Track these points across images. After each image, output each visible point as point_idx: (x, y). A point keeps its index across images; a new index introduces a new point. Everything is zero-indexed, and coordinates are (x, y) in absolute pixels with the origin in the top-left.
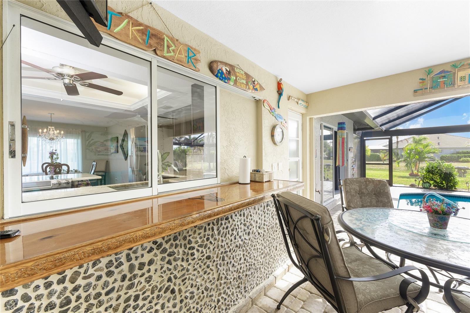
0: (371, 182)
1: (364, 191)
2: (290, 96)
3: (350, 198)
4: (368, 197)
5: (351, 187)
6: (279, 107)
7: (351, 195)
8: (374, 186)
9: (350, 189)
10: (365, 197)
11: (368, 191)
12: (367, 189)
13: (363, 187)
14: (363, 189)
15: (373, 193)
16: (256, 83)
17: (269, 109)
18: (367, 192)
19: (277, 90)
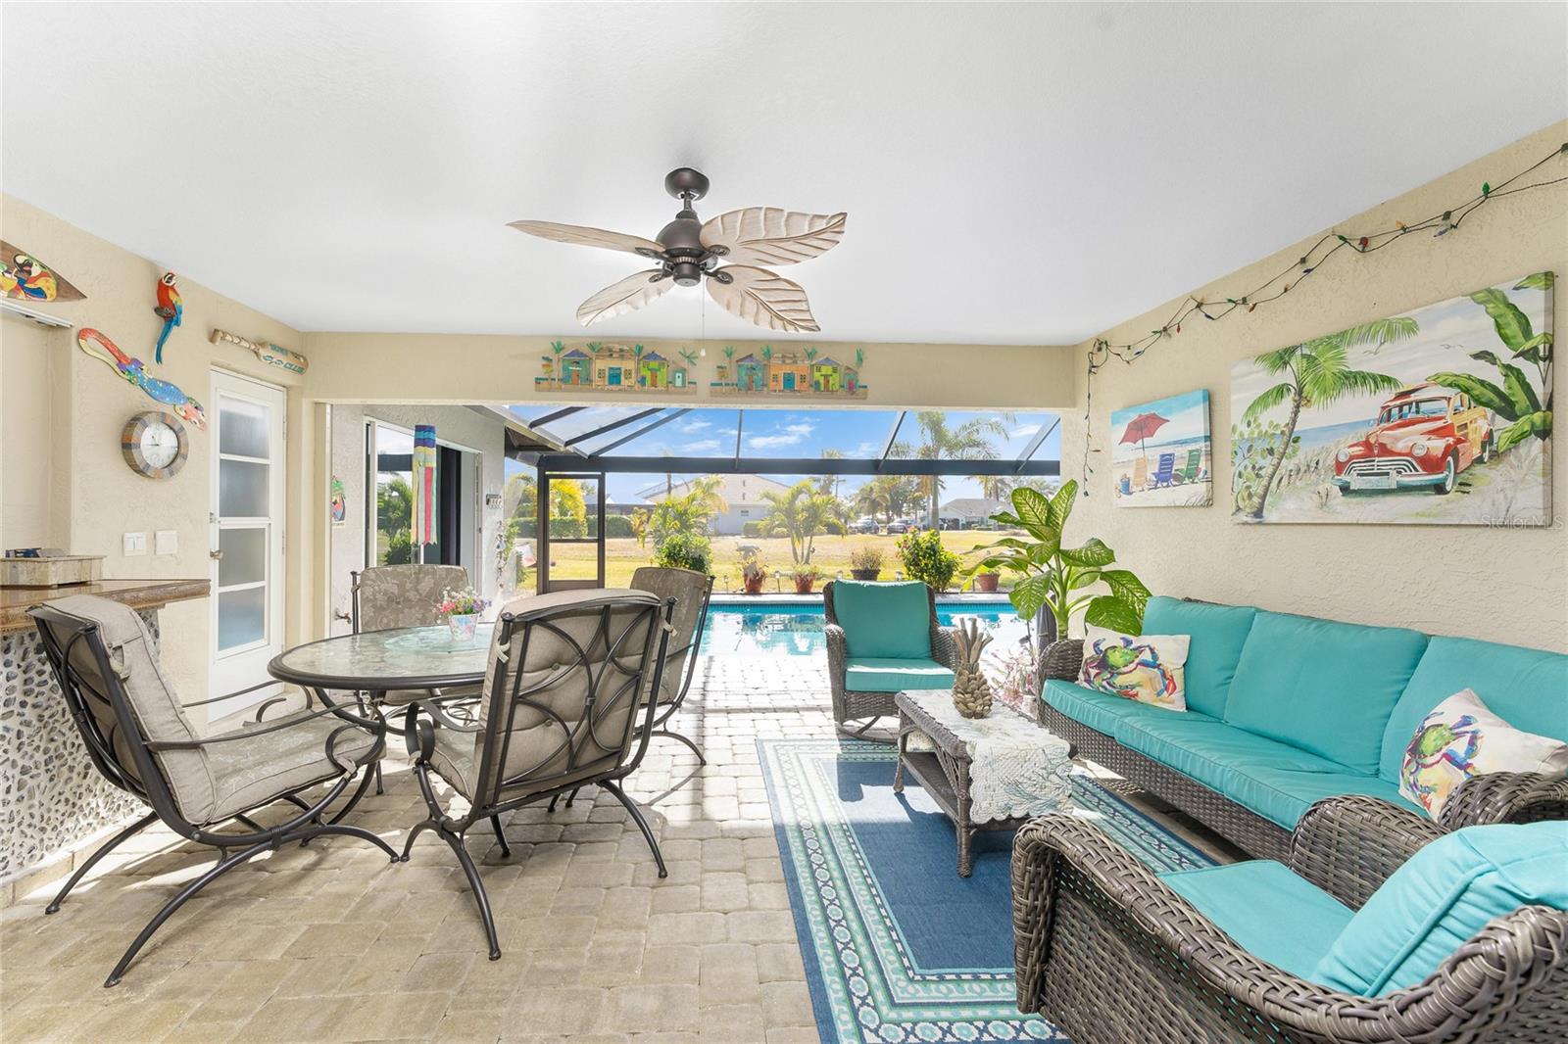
0: (428, 574)
1: (412, 595)
2: (216, 331)
3: (372, 614)
4: (417, 608)
5: (376, 588)
6: (159, 359)
7: (374, 606)
8: (434, 583)
9: (374, 594)
10: (410, 608)
11: (421, 595)
12: (417, 591)
13: (408, 586)
14: (408, 591)
15: (433, 598)
16: (36, 270)
17: (113, 361)
18: (418, 597)
19: (157, 304)
